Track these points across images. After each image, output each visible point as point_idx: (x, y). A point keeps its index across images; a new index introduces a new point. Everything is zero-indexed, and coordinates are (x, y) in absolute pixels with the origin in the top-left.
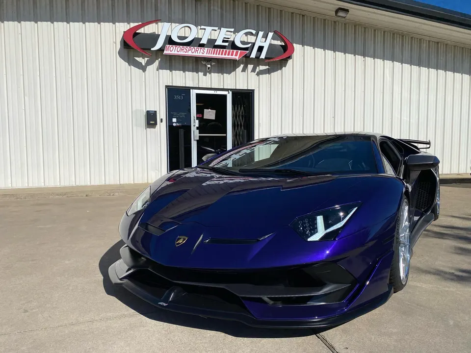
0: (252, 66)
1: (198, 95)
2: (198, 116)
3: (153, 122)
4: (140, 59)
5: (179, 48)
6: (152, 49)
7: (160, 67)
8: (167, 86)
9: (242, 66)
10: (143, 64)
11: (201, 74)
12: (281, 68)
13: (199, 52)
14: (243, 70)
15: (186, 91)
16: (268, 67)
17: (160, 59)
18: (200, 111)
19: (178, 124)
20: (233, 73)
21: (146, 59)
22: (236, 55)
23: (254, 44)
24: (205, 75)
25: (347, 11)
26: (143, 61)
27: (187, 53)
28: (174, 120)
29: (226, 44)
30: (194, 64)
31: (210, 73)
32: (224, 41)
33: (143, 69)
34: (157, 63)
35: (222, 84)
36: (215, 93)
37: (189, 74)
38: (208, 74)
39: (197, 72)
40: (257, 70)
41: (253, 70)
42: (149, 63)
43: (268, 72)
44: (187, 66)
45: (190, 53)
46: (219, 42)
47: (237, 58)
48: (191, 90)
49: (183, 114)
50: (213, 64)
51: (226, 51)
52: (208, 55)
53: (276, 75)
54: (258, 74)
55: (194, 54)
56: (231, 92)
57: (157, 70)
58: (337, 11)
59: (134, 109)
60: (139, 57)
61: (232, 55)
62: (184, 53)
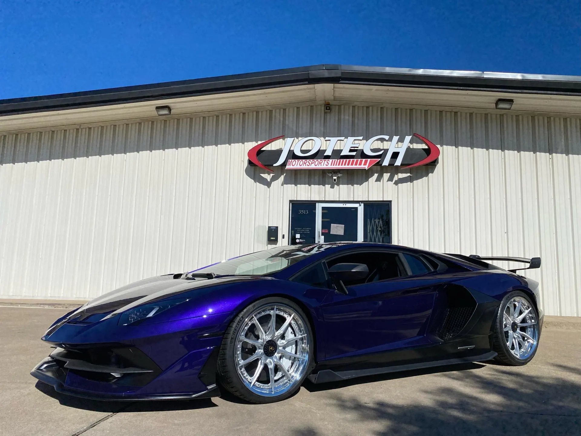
0: (389, 174)
1: (323, 208)
2: (324, 231)
3: (274, 238)
4: (265, 176)
5: (301, 162)
6: (274, 165)
7: (285, 182)
8: (291, 201)
9: (376, 175)
10: (269, 180)
11: (328, 187)
12: (427, 175)
13: (322, 164)
14: (378, 180)
15: (311, 205)
16: (409, 174)
17: (285, 174)
18: (326, 226)
19: (301, 240)
20: (365, 184)
21: (272, 175)
22: (365, 164)
23: (386, 151)
24: (332, 187)
25: (511, 101)
26: (268, 177)
27: (310, 167)
28: (298, 236)
29: (354, 153)
30: (321, 177)
31: (338, 184)
32: (351, 151)
33: (268, 184)
34: (282, 178)
35: (352, 196)
36: (344, 206)
37: (315, 188)
38: (336, 186)
39: (324, 185)
40: (396, 178)
41: (390, 179)
42: (274, 179)
43: (410, 180)
44: (312, 180)
45: (313, 166)
46: (345, 152)
47: (366, 167)
48: (317, 204)
49: (307, 231)
50: (340, 175)
51: (353, 161)
52: (332, 166)
53: (420, 183)
54: (396, 183)
55: (317, 167)
56: (362, 205)
57: (282, 185)
58: (497, 104)
59: (257, 225)
60: (264, 173)
61: (360, 164)
62: (307, 167)
